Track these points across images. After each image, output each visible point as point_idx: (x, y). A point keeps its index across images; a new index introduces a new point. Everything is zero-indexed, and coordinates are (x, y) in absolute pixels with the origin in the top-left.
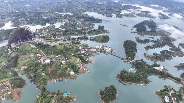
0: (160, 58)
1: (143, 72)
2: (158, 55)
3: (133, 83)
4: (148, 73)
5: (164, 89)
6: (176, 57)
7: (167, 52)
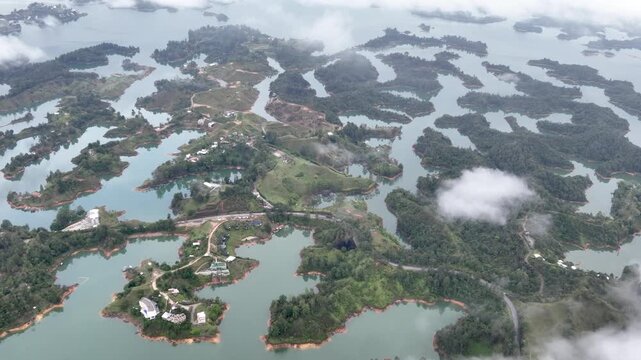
0: (76, 184)
1: (23, 268)
2: (66, 177)
3: (4, 334)
4: (48, 262)
5: (127, 282)
6: (135, 154)
7: (98, 151)
